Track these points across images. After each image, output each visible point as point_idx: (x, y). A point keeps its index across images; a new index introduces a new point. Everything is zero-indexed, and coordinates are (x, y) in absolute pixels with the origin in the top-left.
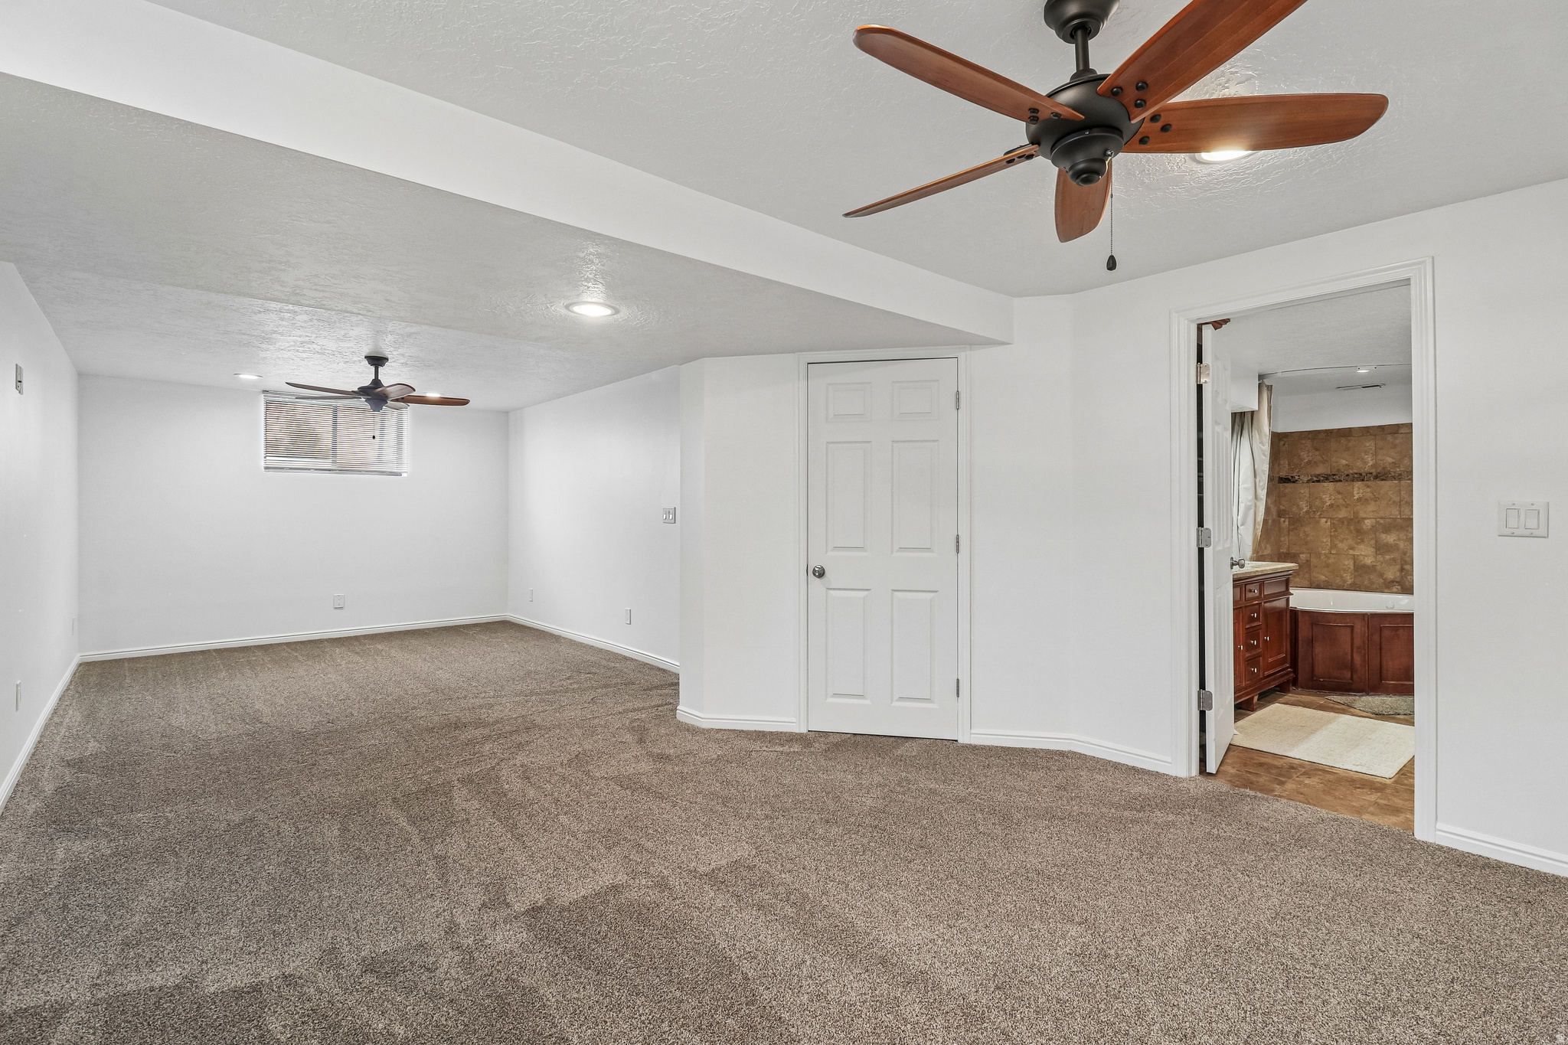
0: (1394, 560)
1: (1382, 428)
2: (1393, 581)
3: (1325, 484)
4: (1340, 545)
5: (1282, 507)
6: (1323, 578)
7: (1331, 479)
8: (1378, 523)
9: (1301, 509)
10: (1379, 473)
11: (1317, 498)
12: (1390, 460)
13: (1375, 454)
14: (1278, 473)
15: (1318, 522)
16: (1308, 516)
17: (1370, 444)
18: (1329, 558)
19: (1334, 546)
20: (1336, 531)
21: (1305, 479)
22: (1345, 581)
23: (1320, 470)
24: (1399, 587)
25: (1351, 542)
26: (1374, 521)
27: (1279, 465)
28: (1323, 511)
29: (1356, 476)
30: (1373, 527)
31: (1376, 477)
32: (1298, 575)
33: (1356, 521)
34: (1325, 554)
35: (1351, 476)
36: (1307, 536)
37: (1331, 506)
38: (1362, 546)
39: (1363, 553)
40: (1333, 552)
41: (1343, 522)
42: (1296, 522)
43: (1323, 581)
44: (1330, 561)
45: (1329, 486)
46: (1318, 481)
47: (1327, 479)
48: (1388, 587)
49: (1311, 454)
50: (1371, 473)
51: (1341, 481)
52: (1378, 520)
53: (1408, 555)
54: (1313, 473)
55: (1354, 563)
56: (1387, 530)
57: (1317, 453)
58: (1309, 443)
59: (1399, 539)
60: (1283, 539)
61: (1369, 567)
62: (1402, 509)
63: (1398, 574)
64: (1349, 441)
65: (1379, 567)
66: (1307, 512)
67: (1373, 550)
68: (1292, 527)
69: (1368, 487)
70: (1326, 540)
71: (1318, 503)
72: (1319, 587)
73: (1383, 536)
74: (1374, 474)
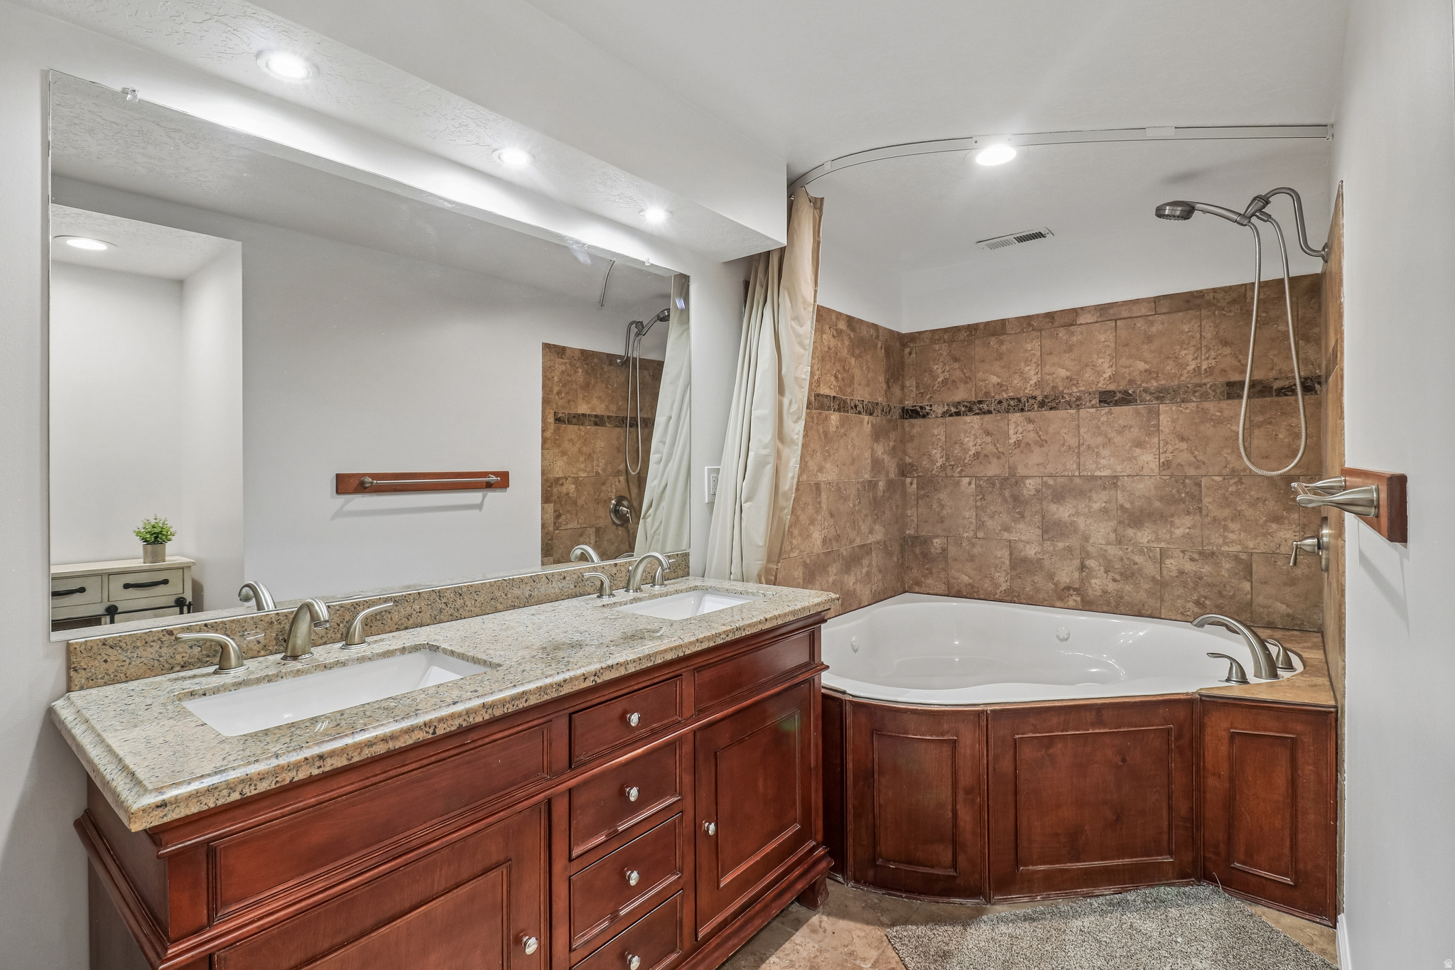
0: (1069, 549)
1: (1050, 316)
2: (1068, 588)
3: (968, 419)
4: (989, 523)
5: (908, 460)
6: (965, 579)
7: (975, 408)
8: (1045, 484)
9: (933, 462)
10: (1046, 397)
11: (956, 443)
12: (1063, 373)
13: (1041, 364)
14: (901, 401)
15: (958, 484)
16: (942, 474)
17: (1032, 346)
18: (973, 545)
19: (981, 525)
20: (983, 499)
21: (939, 410)
22: (997, 586)
23: (961, 394)
24: (1079, 599)
25: (1005, 517)
26: (1039, 481)
27: (903, 387)
28: (965, 465)
29: (1012, 403)
30: (1038, 491)
31: (1042, 404)
32: (931, 573)
33: (1013, 480)
34: (969, 539)
35: (1005, 404)
36: (943, 507)
37: (977, 455)
38: (1021, 526)
39: (1023, 538)
40: (980, 535)
41: (994, 484)
42: (928, 484)
43: (966, 585)
44: (975, 551)
45: (973, 421)
46: (958, 414)
47: (970, 410)
48: (1061, 599)
49: (947, 368)
50: (1035, 398)
51: (990, 412)
52: (1045, 479)
53: (1091, 541)
54: (950, 400)
55: (1011, 554)
56: (1059, 497)
57: (957, 365)
58: (943, 349)
59: (1077, 514)
60: (909, 513)
61: (1031, 562)
62: (1082, 459)
63: (1076, 575)
64: (1001, 343)
65: (1047, 563)
66: (943, 467)
67: (1039, 532)
68: (922, 492)
69: (1030, 421)
70: (970, 514)
71: (957, 451)
72: (959, 595)
73: (1053, 507)
74: (1039, 398)
